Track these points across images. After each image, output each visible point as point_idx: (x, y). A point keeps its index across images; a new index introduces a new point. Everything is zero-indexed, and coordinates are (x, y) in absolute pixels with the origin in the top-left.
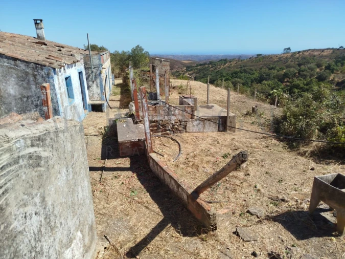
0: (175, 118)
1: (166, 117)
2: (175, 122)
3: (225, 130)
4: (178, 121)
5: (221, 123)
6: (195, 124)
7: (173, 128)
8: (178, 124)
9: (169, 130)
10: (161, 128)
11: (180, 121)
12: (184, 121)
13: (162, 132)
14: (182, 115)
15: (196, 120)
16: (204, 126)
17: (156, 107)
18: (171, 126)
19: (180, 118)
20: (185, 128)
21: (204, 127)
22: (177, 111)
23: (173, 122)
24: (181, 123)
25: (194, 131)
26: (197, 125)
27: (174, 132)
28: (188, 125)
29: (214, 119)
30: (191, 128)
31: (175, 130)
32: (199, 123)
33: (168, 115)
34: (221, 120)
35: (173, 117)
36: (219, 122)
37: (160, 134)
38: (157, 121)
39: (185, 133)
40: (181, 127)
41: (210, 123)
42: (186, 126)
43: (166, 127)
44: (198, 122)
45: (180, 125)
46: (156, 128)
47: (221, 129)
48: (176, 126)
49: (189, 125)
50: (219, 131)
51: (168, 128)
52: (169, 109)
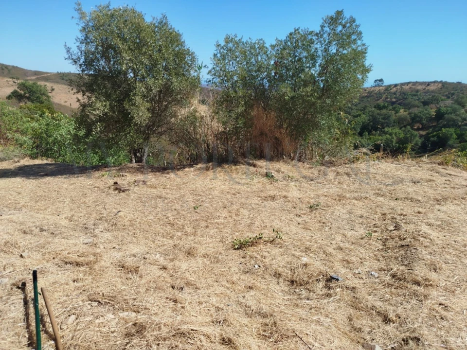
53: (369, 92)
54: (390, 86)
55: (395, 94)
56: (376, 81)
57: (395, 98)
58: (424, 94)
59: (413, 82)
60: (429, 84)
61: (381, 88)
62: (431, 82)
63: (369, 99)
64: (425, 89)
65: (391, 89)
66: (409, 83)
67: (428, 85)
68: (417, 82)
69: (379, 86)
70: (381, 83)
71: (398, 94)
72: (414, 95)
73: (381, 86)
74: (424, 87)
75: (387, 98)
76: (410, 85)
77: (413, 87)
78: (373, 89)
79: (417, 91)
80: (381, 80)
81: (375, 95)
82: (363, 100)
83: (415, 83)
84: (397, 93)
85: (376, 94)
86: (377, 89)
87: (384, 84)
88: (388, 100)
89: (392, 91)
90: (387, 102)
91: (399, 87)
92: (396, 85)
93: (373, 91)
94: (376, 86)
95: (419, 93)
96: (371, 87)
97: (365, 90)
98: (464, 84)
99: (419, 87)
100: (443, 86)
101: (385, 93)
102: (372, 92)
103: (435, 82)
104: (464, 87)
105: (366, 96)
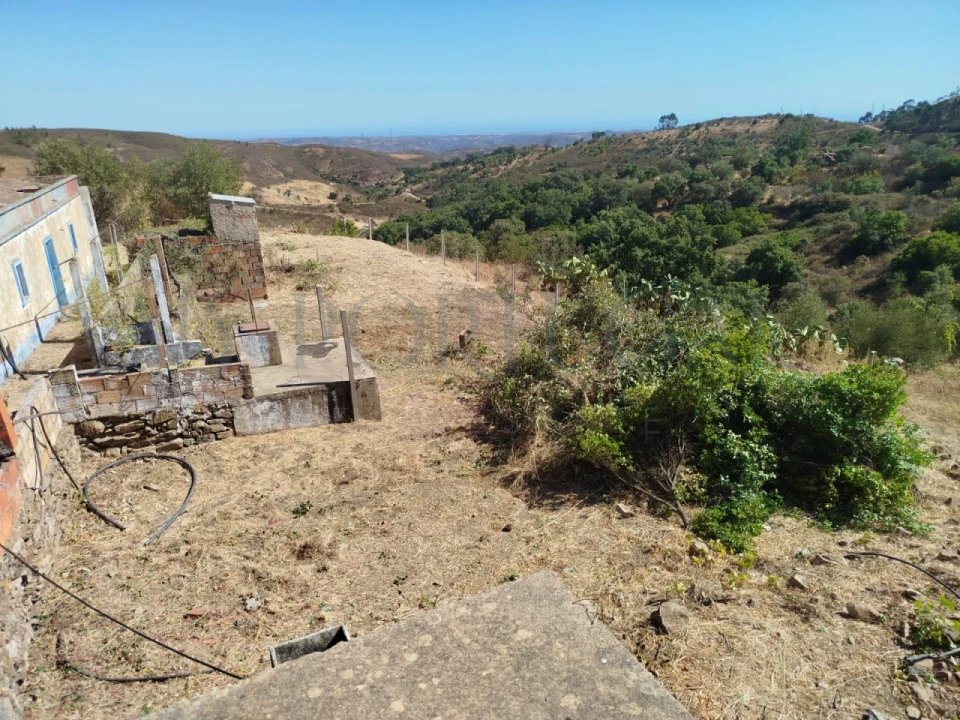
0: (195, 402)
1: (165, 403)
2: (195, 413)
3: (348, 417)
4: (205, 410)
5: (335, 399)
6: (259, 413)
7: (191, 427)
8: (205, 417)
9: (181, 435)
10: (154, 432)
11: (209, 407)
12: (224, 407)
13: (156, 442)
14: (214, 391)
15: (261, 400)
16: (288, 413)
17: (127, 379)
18: (185, 424)
19: (209, 399)
20: (230, 423)
21: (287, 417)
22: (195, 384)
23: (188, 412)
24: (217, 413)
25: (260, 429)
26: (265, 414)
27: (195, 438)
28: (237, 416)
29: (314, 393)
30: (248, 424)
31: (198, 433)
32: (271, 408)
33: (171, 395)
34: (334, 393)
35: (185, 400)
36: (330, 397)
37: (152, 449)
38: (137, 417)
39: (232, 438)
40: (219, 422)
41: (302, 405)
42: (232, 418)
43: (167, 428)
44: (266, 404)
45: (214, 417)
46: (138, 436)
47: (338, 415)
48: (202, 424)
49: (242, 415)
50: (332, 421)
51: (174, 433)
52: (170, 380)
53: (648, 142)
54: (687, 128)
55: (695, 142)
56: (663, 118)
57: (696, 150)
58: (746, 141)
59: (729, 119)
60: (755, 121)
61: (673, 131)
62: (759, 117)
63: (648, 156)
64: (748, 131)
65: (689, 134)
66: (722, 120)
67: (755, 123)
68: (735, 118)
69: (669, 127)
70: (672, 122)
71: (701, 143)
72: (730, 144)
73: (673, 128)
74: (747, 127)
75: (681, 152)
76: (723, 124)
77: (728, 128)
78: (657, 134)
79: (735, 136)
80: (672, 117)
81: (660, 147)
82: (638, 158)
83: (732, 121)
84: (699, 142)
85: (662, 144)
86: (665, 135)
87: (679, 125)
88: (684, 154)
89: (689, 137)
90: (681, 159)
91: (702, 129)
92: (698, 126)
93: (657, 138)
94: (663, 128)
95: (737, 140)
96: (654, 132)
97: (643, 138)
98: (818, 118)
99: (739, 128)
100: (781, 122)
101: (677, 142)
102: (654, 141)
103: (766, 117)
104: (817, 124)
105: (645, 150)
